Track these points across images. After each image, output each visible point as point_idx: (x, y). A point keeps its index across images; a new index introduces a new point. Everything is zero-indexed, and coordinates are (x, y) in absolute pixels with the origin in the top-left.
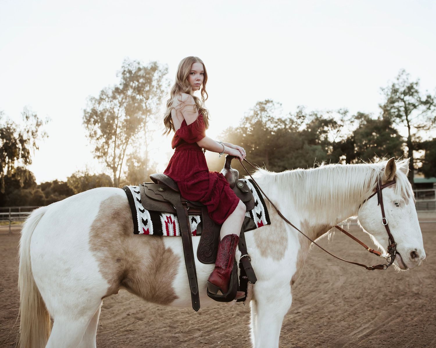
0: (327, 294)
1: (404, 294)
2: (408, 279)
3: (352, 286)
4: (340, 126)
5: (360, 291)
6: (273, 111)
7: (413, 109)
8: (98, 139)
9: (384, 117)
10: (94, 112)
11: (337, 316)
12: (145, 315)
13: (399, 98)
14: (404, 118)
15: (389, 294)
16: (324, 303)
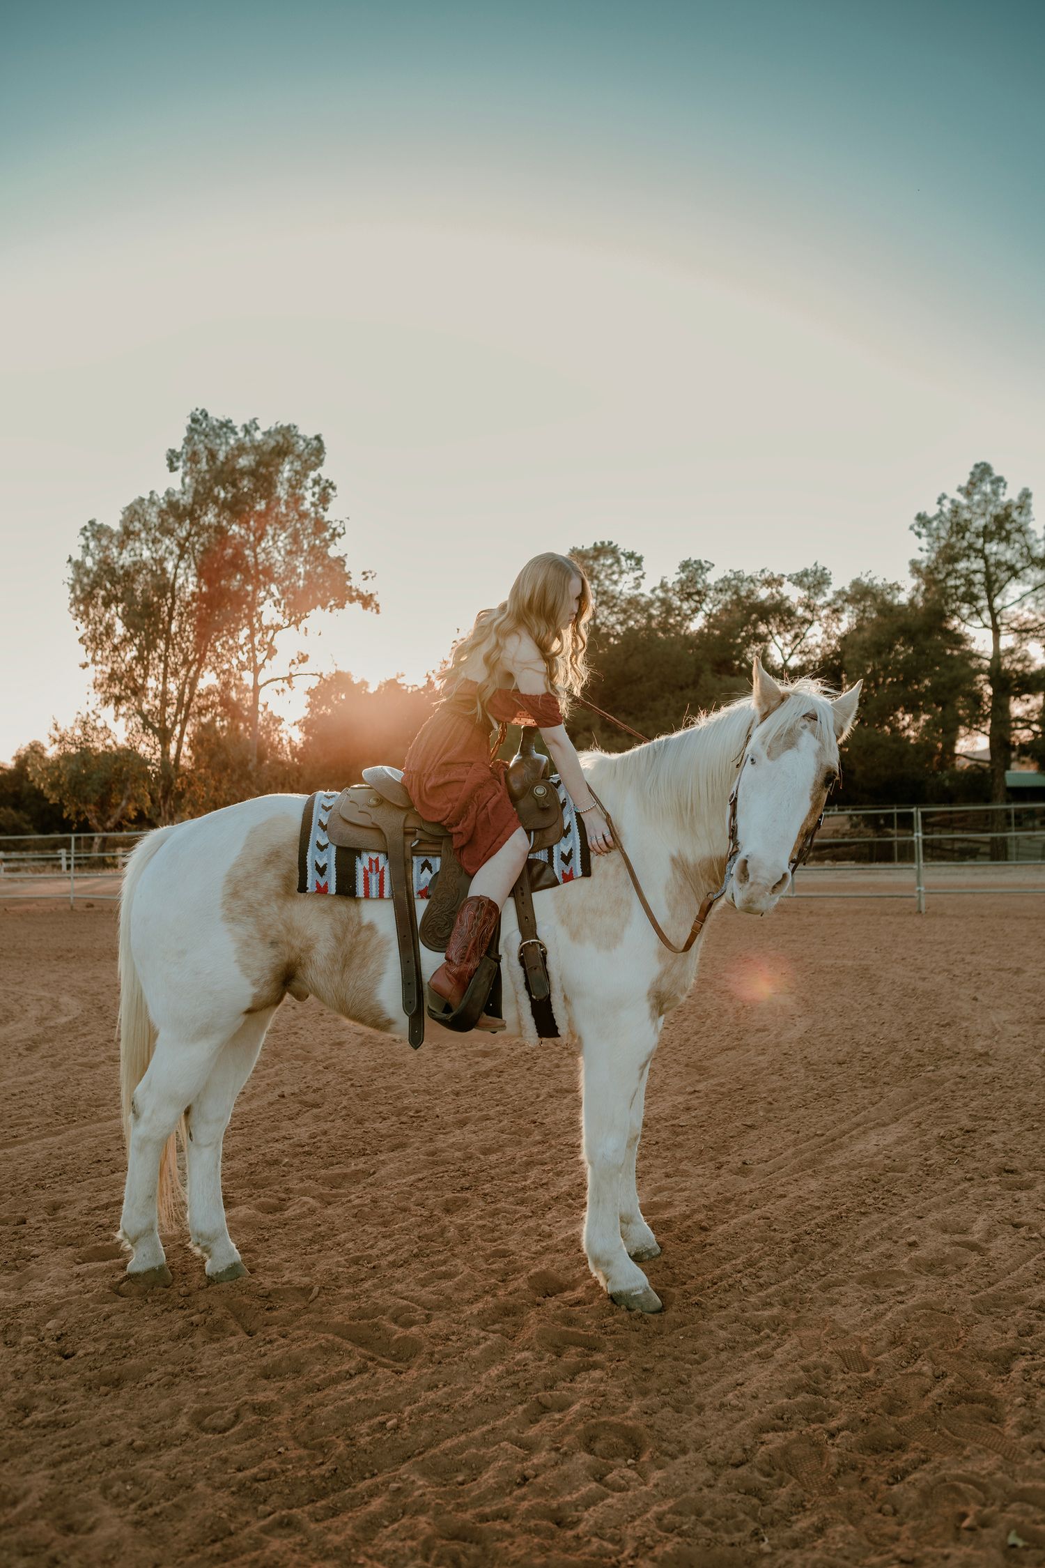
0: (764, 1054)
1: (954, 1056)
2: (965, 1024)
3: (827, 1038)
4: (805, 621)
5: (846, 1048)
6: (615, 577)
7: (1009, 579)
8: (115, 648)
9: (926, 600)
10: (107, 569)
11: (789, 1098)
12: (323, 1097)
13: (970, 546)
14: (983, 603)
15: (918, 1055)
16: (754, 1073)
